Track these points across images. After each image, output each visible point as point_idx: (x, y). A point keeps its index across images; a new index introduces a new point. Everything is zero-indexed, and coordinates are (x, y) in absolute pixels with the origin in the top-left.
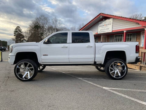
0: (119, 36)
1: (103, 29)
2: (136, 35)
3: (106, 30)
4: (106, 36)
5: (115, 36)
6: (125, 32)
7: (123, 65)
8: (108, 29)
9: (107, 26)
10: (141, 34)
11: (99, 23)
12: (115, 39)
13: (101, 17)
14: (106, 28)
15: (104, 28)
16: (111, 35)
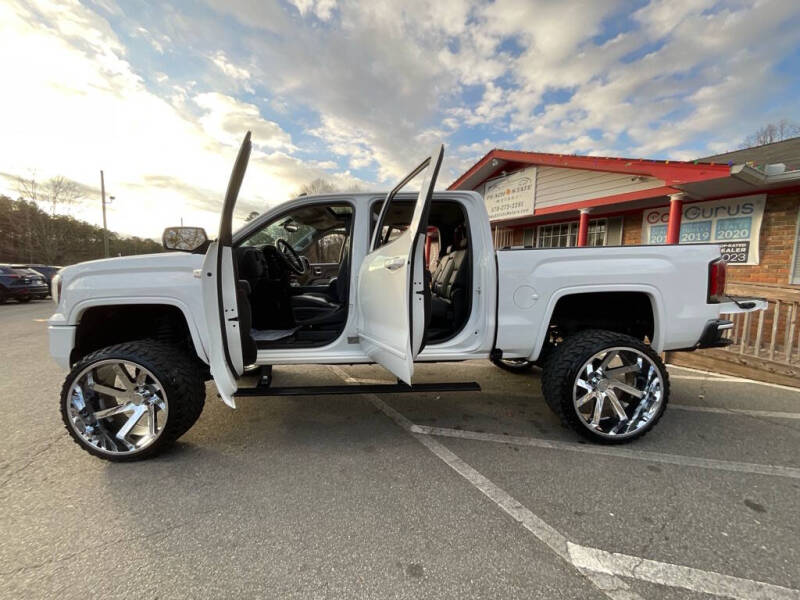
0: (556, 229)
1: (500, 205)
2: (625, 226)
3: (510, 210)
4: (510, 230)
5: (542, 230)
6: (583, 212)
7: (640, 360)
8: (521, 204)
9: (515, 194)
10: (644, 219)
11: (488, 184)
12: (541, 240)
13: (495, 163)
14: (511, 203)
15: (506, 200)
16: (530, 225)
